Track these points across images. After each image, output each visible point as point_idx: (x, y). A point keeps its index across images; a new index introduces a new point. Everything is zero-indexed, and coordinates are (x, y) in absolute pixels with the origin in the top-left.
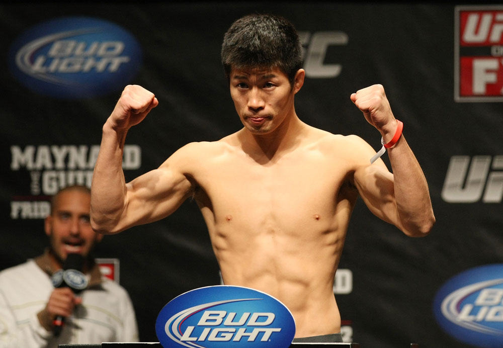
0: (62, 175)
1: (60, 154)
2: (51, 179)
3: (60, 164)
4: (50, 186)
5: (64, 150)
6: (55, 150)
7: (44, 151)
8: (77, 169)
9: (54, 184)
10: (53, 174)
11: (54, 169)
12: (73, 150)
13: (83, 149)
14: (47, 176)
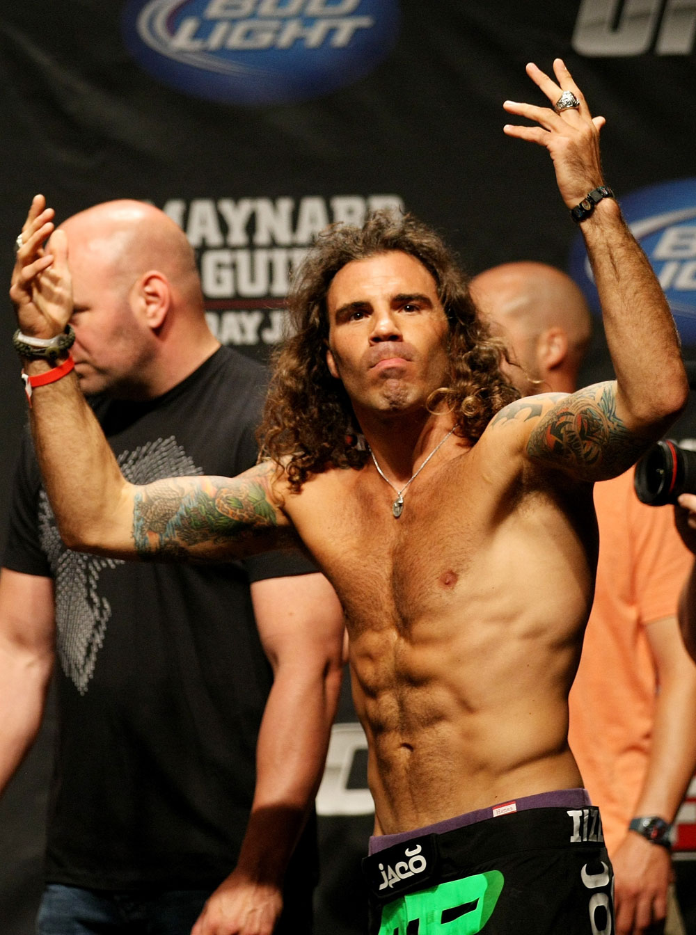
0: (243, 258)
1: (236, 214)
2: (220, 266)
3: (238, 236)
4: (219, 281)
5: (246, 206)
6: (227, 206)
7: (203, 210)
8: (273, 245)
9: (227, 275)
10: (225, 257)
11: (225, 246)
12: (263, 207)
13: (285, 205)
14: (210, 260)
